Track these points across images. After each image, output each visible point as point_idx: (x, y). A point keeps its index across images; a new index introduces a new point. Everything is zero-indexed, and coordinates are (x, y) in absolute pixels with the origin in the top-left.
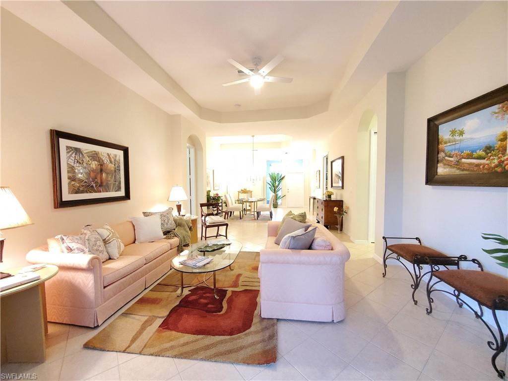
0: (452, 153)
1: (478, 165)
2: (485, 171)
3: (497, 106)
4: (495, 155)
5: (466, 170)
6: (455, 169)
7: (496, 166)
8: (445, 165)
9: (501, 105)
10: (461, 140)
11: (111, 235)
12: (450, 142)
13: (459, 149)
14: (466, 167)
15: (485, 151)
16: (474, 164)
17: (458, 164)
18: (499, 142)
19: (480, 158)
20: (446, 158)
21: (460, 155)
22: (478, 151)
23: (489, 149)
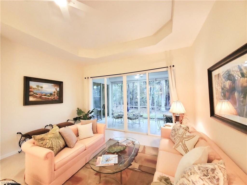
0: (38, 93)
1: (48, 98)
2: (50, 100)
3: (53, 84)
4: (53, 96)
5: (44, 99)
6: (39, 99)
7: (53, 99)
8: (34, 97)
9: (54, 84)
10: (41, 90)
11: (181, 136)
12: (36, 89)
13: (41, 93)
14: (44, 98)
15: (50, 95)
16: (47, 98)
17: (40, 97)
18: (54, 93)
19: (48, 96)
20: (35, 95)
21: (41, 95)
22: (48, 94)
23: (51, 94)
